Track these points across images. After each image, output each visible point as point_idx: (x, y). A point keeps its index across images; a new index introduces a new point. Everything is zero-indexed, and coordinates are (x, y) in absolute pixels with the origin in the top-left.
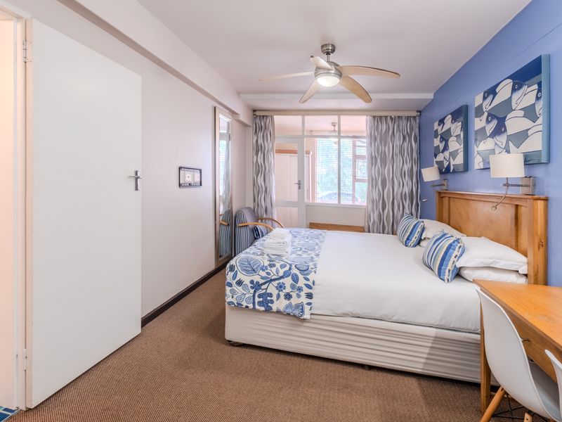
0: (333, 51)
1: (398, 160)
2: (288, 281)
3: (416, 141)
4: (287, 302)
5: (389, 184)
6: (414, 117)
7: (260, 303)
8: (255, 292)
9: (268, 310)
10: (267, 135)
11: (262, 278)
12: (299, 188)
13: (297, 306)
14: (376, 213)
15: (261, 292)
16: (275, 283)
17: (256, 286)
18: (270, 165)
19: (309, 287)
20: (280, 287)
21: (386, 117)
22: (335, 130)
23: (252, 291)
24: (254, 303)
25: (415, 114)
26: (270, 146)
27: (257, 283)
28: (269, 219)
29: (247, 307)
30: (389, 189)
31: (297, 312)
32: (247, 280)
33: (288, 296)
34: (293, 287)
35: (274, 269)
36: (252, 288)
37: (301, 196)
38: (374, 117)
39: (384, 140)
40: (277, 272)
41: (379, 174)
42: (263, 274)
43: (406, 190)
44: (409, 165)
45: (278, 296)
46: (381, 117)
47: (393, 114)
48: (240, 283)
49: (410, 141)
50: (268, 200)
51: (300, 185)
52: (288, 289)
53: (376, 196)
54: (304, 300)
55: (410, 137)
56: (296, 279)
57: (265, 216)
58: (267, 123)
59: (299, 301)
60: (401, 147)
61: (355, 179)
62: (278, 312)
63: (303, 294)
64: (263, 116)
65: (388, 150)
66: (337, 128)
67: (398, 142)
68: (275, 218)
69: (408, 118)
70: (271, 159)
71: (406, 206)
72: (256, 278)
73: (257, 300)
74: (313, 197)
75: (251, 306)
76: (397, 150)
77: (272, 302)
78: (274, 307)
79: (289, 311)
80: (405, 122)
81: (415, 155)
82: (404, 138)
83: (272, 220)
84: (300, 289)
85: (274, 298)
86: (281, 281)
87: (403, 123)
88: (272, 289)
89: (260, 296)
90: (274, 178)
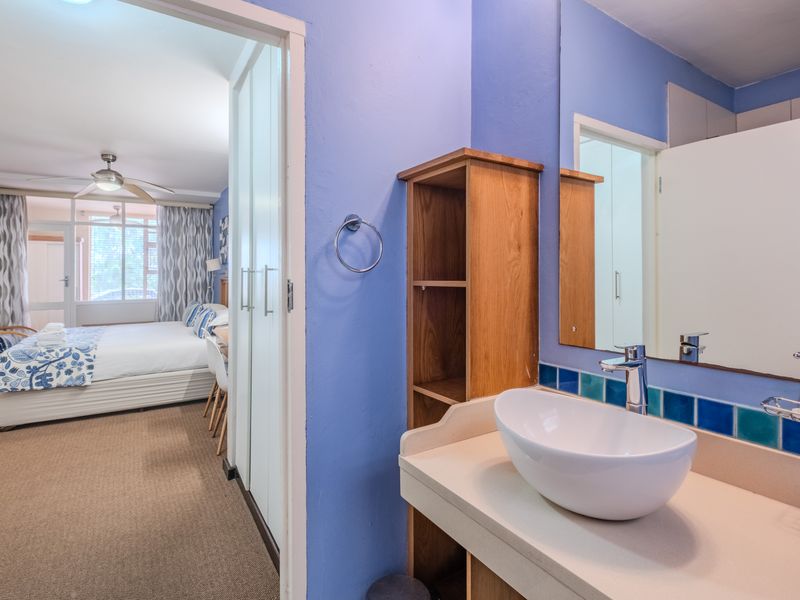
0: (114, 160)
1: (192, 252)
2: (69, 361)
3: (209, 233)
4: (68, 377)
5: (182, 275)
6: (208, 210)
7: (37, 384)
8: (32, 375)
9: (48, 388)
10: (14, 220)
11: (40, 362)
12: (67, 285)
13: (78, 378)
14: (167, 306)
15: (39, 374)
16: (55, 364)
17: (33, 371)
18: (19, 260)
19: (90, 360)
20: (60, 366)
21: (179, 208)
22: (118, 215)
23: (29, 375)
24: (31, 385)
25: (209, 207)
26: (21, 235)
27: (35, 367)
28: (18, 327)
29: (23, 390)
30: (182, 281)
31: (78, 383)
32: (22, 367)
33: (69, 372)
34: (73, 364)
35: (53, 354)
36: (28, 372)
37: (69, 294)
38: (166, 207)
39: (176, 231)
40: (57, 354)
41: (171, 265)
42: (42, 359)
43: (199, 280)
44: (203, 256)
45: (58, 374)
46: (173, 208)
47: (187, 206)
48: (14, 371)
49: (204, 232)
50: (16, 303)
51: (67, 282)
52: (69, 366)
53: (167, 288)
54: (85, 370)
55: (204, 228)
56: (76, 357)
57: (10, 324)
58: (15, 206)
59: (81, 373)
60: (195, 238)
61: (147, 271)
62: (59, 387)
63: (84, 367)
64: (8, 196)
65: (182, 240)
66: (120, 211)
67: (191, 232)
68: (29, 325)
69: (202, 211)
70: (22, 251)
71: (200, 296)
72: (33, 364)
73: (34, 381)
74: (86, 295)
75: (28, 388)
76: (190, 241)
77: (52, 380)
78: (54, 384)
79: (70, 383)
80: (198, 214)
81: (209, 246)
82: (198, 229)
83: (23, 328)
84: (81, 364)
85: (54, 376)
86: (61, 361)
87: (197, 215)
88: (52, 369)
89: (37, 378)
90: (26, 275)
